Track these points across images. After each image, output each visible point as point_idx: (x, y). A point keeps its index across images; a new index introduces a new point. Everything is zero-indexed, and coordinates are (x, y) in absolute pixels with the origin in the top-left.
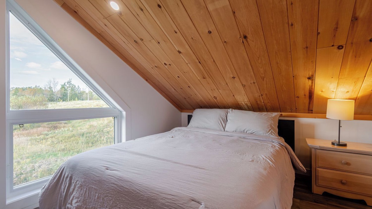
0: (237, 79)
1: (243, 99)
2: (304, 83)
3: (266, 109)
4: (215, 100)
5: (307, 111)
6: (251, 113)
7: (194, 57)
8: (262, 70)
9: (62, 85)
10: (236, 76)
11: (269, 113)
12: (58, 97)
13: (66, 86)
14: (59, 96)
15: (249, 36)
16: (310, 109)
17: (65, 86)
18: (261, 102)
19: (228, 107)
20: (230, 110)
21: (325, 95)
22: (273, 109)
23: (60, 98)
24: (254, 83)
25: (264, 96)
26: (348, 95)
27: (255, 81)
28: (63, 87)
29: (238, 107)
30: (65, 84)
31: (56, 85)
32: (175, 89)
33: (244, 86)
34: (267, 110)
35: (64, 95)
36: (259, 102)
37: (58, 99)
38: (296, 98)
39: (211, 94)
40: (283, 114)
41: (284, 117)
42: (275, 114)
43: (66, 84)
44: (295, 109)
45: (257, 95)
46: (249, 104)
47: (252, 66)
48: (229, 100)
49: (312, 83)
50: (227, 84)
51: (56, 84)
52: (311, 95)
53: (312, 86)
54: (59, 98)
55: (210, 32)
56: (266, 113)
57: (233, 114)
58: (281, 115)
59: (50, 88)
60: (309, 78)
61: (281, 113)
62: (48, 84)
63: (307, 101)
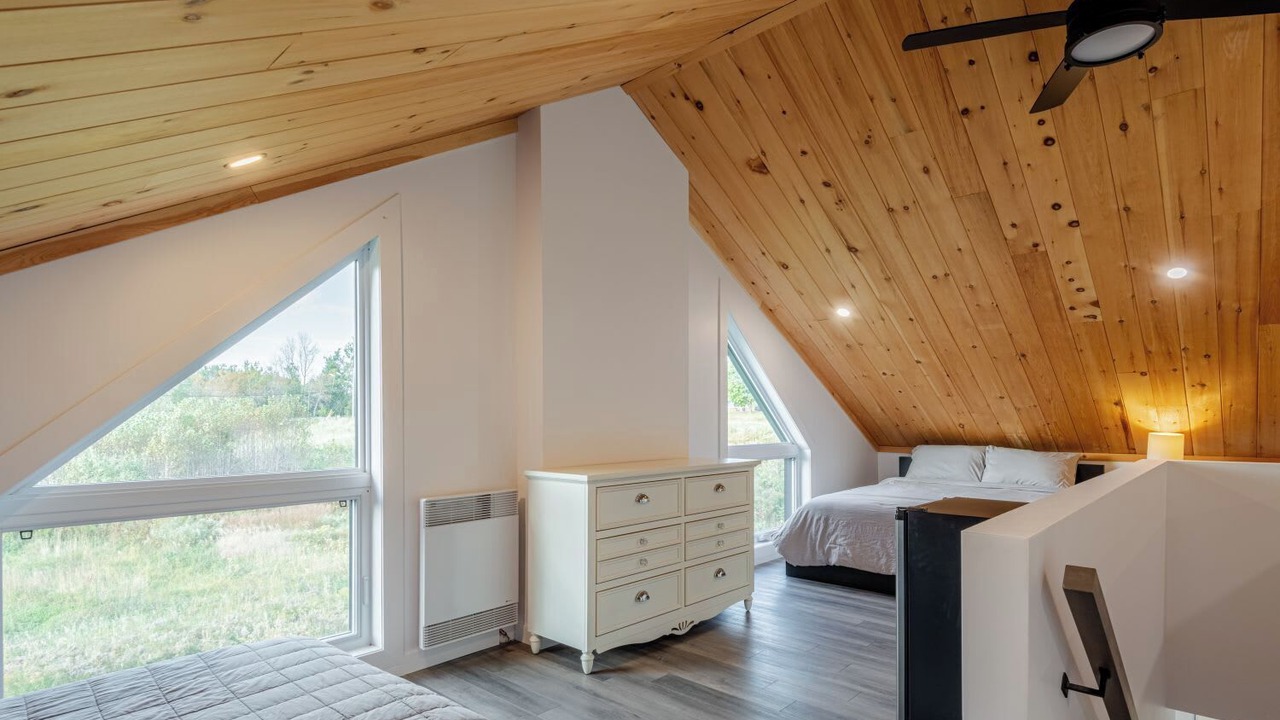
0: (1006, 400)
1: (1014, 429)
2: (1110, 411)
3: (1057, 446)
4: (961, 430)
5: (1127, 451)
6: (1029, 453)
7: (941, 369)
8: (1047, 391)
9: (329, 360)
10: (1005, 394)
11: (1061, 453)
12: (315, 399)
13: (342, 362)
14: (321, 397)
15: (1029, 356)
16: (1131, 445)
17: (337, 362)
18: (1046, 434)
19: (986, 443)
20: (989, 448)
21: (1144, 425)
22: (1069, 447)
23: (323, 402)
24: (1035, 406)
25: (1052, 426)
26: (1178, 427)
27: (1036, 404)
28: (332, 364)
29: (1004, 442)
30: (337, 353)
31: (310, 357)
32: (882, 410)
33: (1018, 410)
34: (1059, 449)
35: (334, 394)
36: (1043, 435)
37: (319, 408)
38: (1105, 431)
39: (954, 419)
40: (1088, 455)
41: (1090, 460)
42: (1070, 455)
43: (342, 353)
44: (1105, 446)
45: (1040, 424)
46: (1026, 438)
47: (1032, 387)
48: (988, 430)
49: (1122, 409)
50: (988, 405)
51: (308, 354)
52: (1125, 426)
53: (1123, 413)
54: (321, 405)
55: (974, 347)
56: (1055, 453)
57: (994, 454)
58: (1084, 456)
59: (291, 369)
60: (1116, 404)
61: (1082, 454)
62: (284, 358)
63: (1122, 434)
